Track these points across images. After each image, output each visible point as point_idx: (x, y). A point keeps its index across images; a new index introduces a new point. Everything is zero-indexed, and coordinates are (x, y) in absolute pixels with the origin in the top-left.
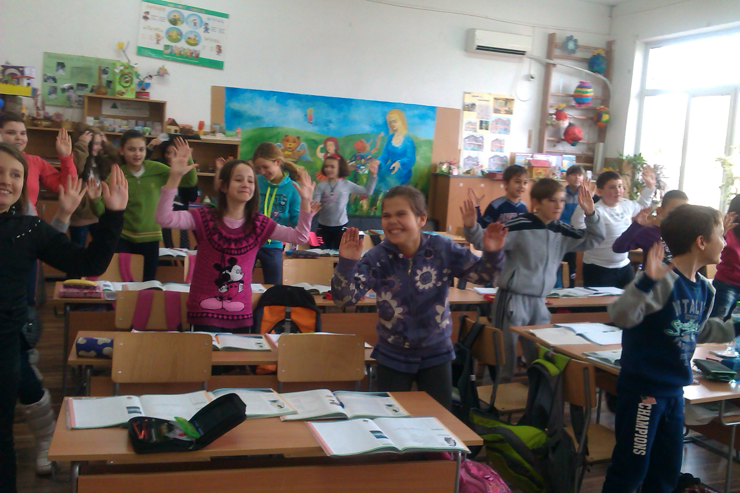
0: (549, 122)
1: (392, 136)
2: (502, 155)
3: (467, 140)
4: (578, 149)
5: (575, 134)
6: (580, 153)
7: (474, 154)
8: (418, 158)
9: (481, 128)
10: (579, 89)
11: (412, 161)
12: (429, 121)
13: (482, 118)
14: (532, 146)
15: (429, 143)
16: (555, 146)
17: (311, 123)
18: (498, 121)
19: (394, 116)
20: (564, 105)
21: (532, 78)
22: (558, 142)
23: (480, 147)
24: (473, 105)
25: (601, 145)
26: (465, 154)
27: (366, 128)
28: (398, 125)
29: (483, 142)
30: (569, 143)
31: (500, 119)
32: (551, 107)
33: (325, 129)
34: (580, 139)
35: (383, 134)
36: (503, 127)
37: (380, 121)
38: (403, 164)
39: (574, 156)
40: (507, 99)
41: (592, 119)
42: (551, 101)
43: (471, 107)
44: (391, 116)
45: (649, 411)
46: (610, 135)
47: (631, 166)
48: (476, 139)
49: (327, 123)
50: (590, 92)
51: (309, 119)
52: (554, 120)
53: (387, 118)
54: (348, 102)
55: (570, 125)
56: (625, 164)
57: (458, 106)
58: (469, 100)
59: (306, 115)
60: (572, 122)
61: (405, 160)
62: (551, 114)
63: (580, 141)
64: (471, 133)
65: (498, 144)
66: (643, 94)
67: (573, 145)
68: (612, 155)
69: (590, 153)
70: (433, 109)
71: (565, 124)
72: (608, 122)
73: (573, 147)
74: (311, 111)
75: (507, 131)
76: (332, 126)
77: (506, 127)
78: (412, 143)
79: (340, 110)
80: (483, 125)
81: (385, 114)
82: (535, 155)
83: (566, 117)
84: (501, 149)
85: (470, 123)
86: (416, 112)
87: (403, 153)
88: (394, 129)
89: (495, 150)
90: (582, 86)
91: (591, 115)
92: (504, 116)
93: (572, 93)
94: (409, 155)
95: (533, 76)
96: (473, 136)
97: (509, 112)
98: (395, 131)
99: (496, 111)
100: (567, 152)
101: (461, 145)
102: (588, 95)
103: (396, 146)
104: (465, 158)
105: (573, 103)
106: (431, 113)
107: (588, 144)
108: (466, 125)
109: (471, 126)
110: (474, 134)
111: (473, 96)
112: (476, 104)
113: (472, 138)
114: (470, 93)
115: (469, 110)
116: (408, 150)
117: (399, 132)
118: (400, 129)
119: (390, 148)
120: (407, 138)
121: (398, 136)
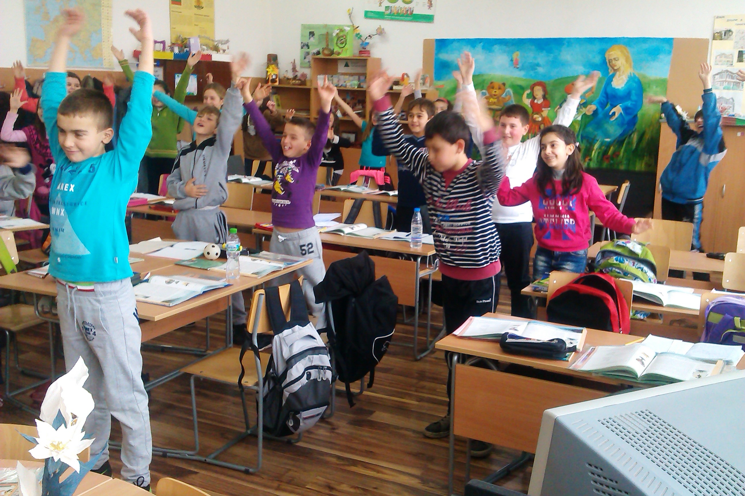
1: (613, 76)
3: (717, 77)
7: (729, 94)
9: (740, 61)
11: (638, 105)
12: (661, 56)
13: (742, 47)
15: (663, 83)
17: (517, 68)
19: (615, 53)
23: (738, 85)
24: (728, 32)
27: (578, 70)
33: (532, 73)
37: (597, 60)
38: (626, 109)
44: (611, 53)
48: (731, 74)
49: (534, 67)
51: (515, 64)
53: (606, 56)
54: (558, 42)
57: (708, 36)
58: (721, 26)
59: (512, 60)
61: (629, 103)
64: (725, 68)
70: (669, 41)
74: (517, 55)
76: (541, 70)
78: (639, 83)
79: (549, 51)
81: (603, 52)
85: (722, 55)
86: (645, 46)
87: (627, 95)
88: (615, 68)
94: (634, 97)
96: (727, 71)
98: (615, 71)
103: (617, 88)
106: (666, 47)
108: (716, 58)
109: (723, 59)
110: (730, 69)
111: (728, 21)
112: (732, 30)
113: (725, 74)
114: (724, 17)
115: (721, 39)
116: (633, 92)
117: (621, 72)
118: (622, 69)
119: (609, 91)
120: (632, 78)
121: (620, 76)
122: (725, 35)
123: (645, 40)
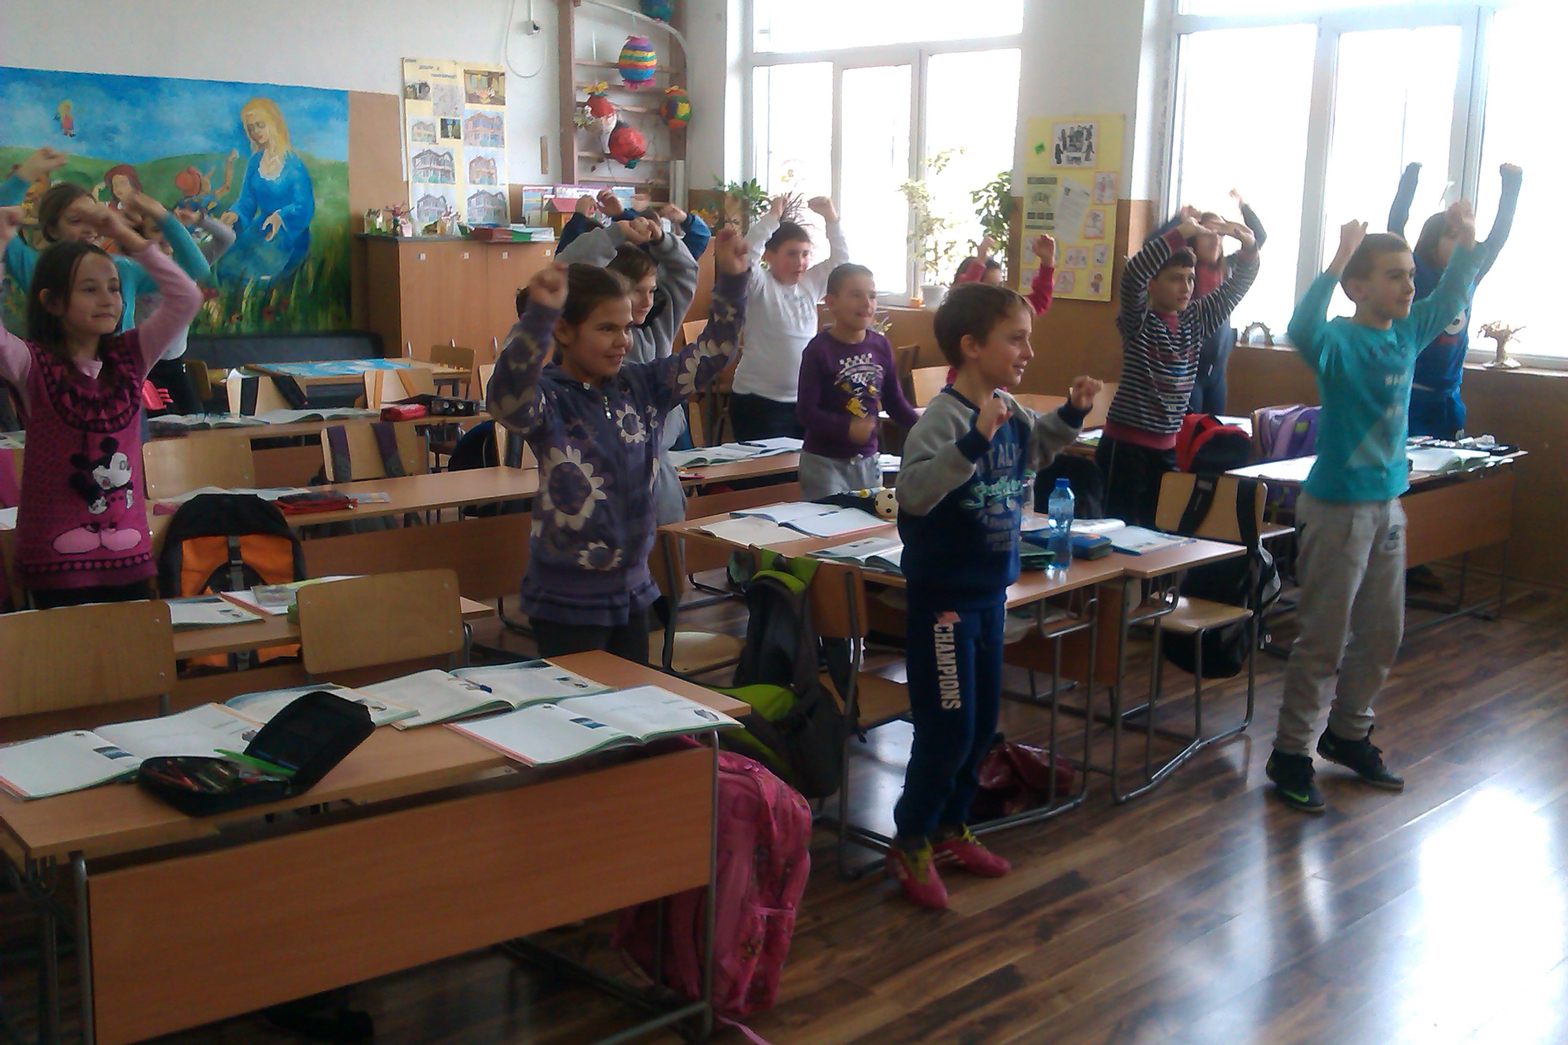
0: (578, 120)
1: (260, 155)
2: (493, 190)
3: (418, 161)
4: (640, 174)
5: (630, 144)
6: (643, 182)
7: (436, 190)
8: (320, 204)
9: (445, 135)
10: (630, 53)
11: (308, 210)
12: (333, 122)
13: (445, 114)
14: (550, 168)
15: (340, 170)
16: (593, 169)
17: (71, 136)
18: (477, 119)
19: (257, 114)
20: (604, 85)
21: (536, 28)
22: (600, 161)
23: (448, 175)
24: (424, 86)
25: (680, 163)
26: (418, 191)
27: (199, 143)
28: (269, 132)
29: (452, 165)
30: (621, 162)
31: (480, 115)
32: (580, 88)
33: (104, 147)
34: (642, 154)
35: (236, 154)
36: (490, 132)
37: (228, 125)
38: (288, 218)
39: (633, 188)
40: (490, 73)
41: (658, 112)
42: (578, 77)
43: (420, 90)
44: (250, 113)
45: (952, 635)
46: (693, 146)
47: (739, 205)
48: (437, 158)
50: (652, 59)
51: (66, 127)
52: (589, 115)
53: (244, 118)
54: (151, 84)
55: (619, 124)
56: (727, 202)
57: (395, 90)
58: (413, 76)
59: (57, 118)
60: (622, 119)
61: (292, 208)
62: (583, 105)
63: (642, 158)
64: (426, 146)
65: (483, 168)
66: (750, 61)
67: (629, 166)
68: (703, 184)
69: (660, 182)
70: (340, 95)
71: (610, 123)
72: (688, 118)
73: (631, 170)
74: (67, 106)
75: (497, 139)
76: (123, 142)
77: (494, 131)
78: (303, 169)
79: (135, 103)
80: (450, 128)
82: (558, 190)
83: (611, 111)
84: (491, 178)
85: (420, 124)
86: (305, 103)
87: (286, 195)
88: (261, 141)
89: (478, 180)
90: (633, 45)
91: (655, 105)
92: (487, 109)
93: (617, 61)
94: (299, 197)
95: (537, 25)
96: (430, 152)
97: (498, 100)
98: (263, 147)
99: (472, 98)
100: (617, 180)
101: (408, 173)
102: (649, 64)
103: (268, 179)
104: (419, 199)
105: (620, 81)
106: (337, 105)
107: (655, 163)
108: (413, 129)
109: (424, 132)
110: (432, 147)
111: (421, 67)
112: (428, 83)
113: (428, 157)
114: (415, 61)
115: (416, 98)
116: (297, 187)
117: (272, 150)
118: (273, 143)
119: (256, 184)
120: (291, 162)
121: (271, 156)
122: (420, 92)
123: (303, 91)
